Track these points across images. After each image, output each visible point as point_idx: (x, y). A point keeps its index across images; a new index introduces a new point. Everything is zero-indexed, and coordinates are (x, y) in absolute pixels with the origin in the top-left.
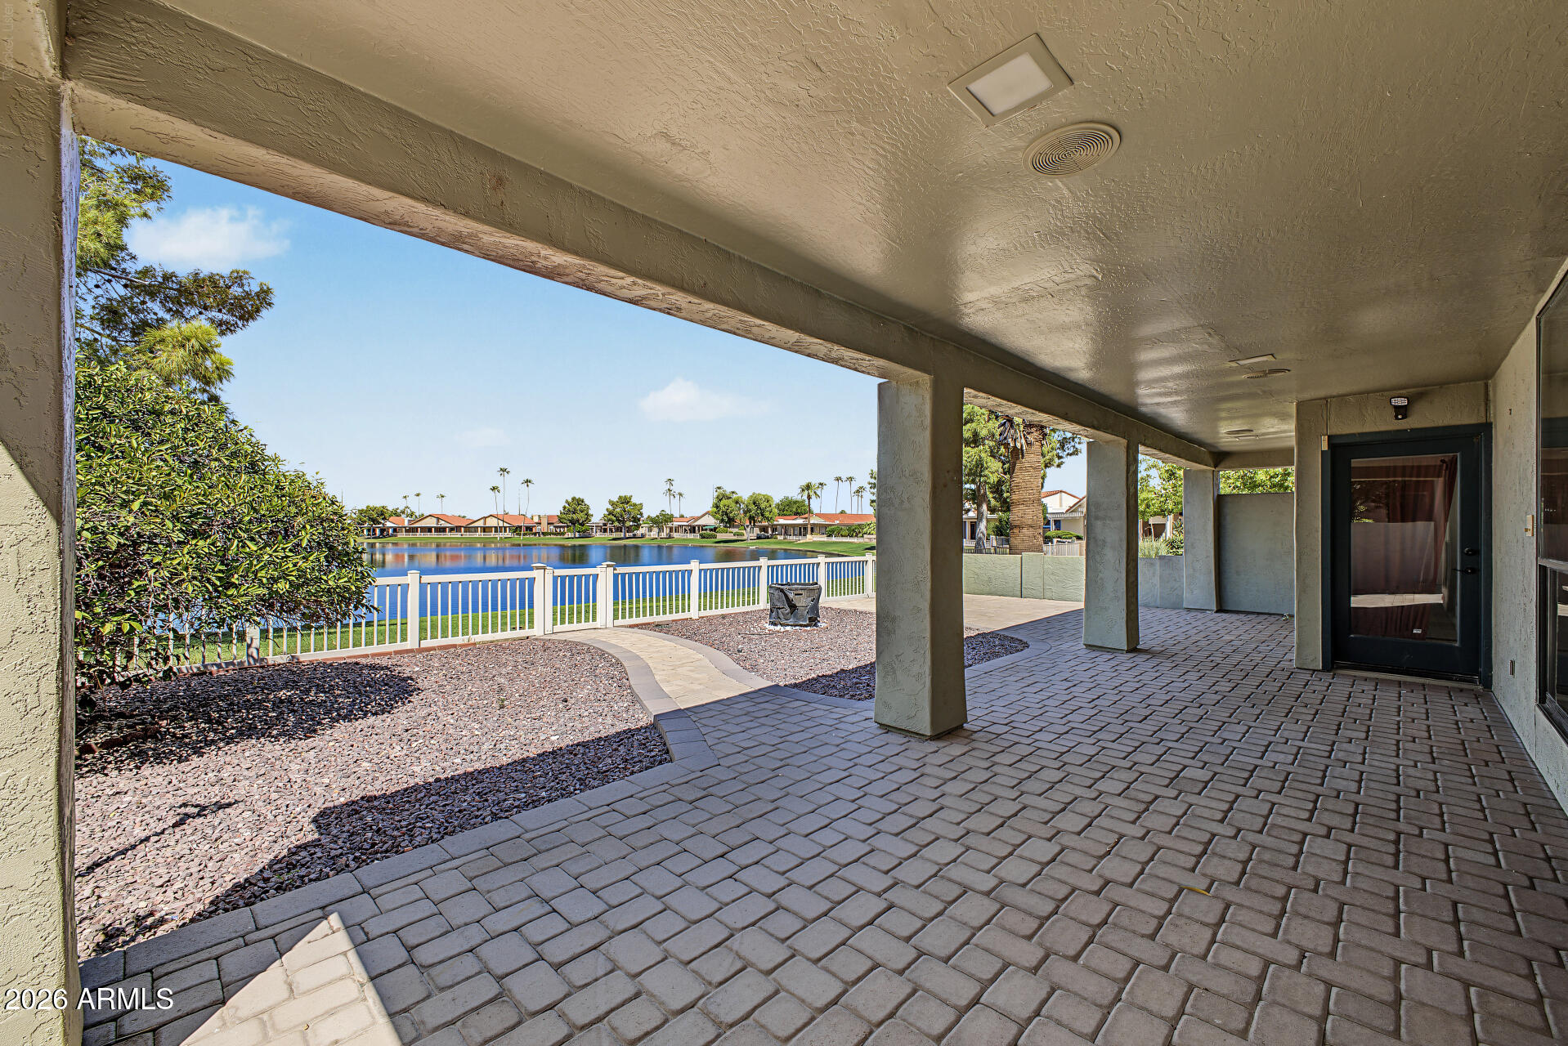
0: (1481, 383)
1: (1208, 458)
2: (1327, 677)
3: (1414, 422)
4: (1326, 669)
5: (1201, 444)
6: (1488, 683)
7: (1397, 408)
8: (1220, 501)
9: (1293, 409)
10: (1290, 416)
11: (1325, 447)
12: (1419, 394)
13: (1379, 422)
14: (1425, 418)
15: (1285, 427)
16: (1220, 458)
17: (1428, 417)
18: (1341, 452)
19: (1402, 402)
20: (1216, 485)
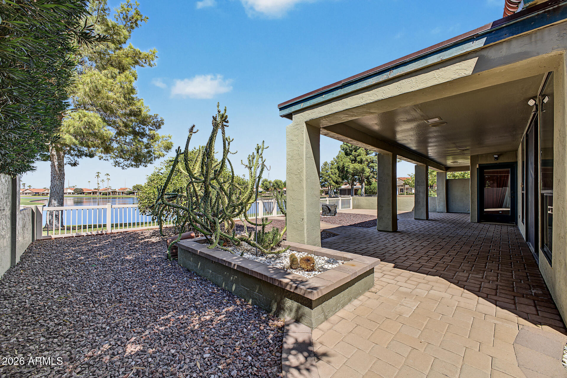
0: (515, 152)
1: (444, 169)
2: (479, 224)
3: (500, 161)
4: (478, 222)
5: (442, 165)
6: (517, 224)
7: (496, 158)
8: (447, 181)
9: (470, 157)
10: (469, 159)
11: (478, 167)
12: (500, 154)
13: (491, 161)
14: (502, 160)
15: (467, 161)
16: (448, 169)
17: (503, 160)
18: (482, 168)
19: (496, 156)
20: (446, 177)
